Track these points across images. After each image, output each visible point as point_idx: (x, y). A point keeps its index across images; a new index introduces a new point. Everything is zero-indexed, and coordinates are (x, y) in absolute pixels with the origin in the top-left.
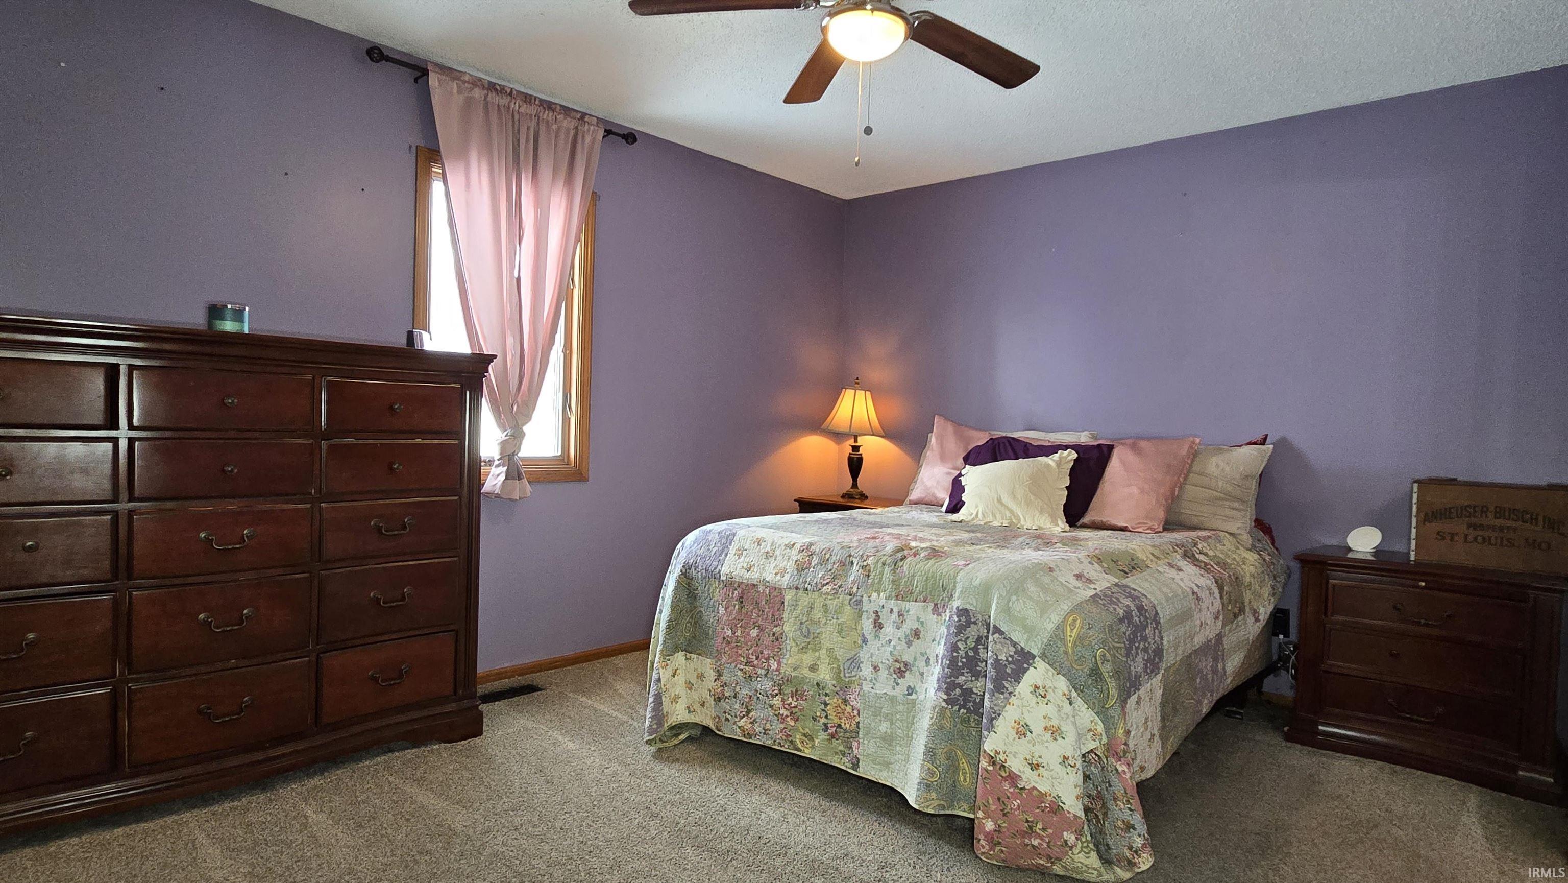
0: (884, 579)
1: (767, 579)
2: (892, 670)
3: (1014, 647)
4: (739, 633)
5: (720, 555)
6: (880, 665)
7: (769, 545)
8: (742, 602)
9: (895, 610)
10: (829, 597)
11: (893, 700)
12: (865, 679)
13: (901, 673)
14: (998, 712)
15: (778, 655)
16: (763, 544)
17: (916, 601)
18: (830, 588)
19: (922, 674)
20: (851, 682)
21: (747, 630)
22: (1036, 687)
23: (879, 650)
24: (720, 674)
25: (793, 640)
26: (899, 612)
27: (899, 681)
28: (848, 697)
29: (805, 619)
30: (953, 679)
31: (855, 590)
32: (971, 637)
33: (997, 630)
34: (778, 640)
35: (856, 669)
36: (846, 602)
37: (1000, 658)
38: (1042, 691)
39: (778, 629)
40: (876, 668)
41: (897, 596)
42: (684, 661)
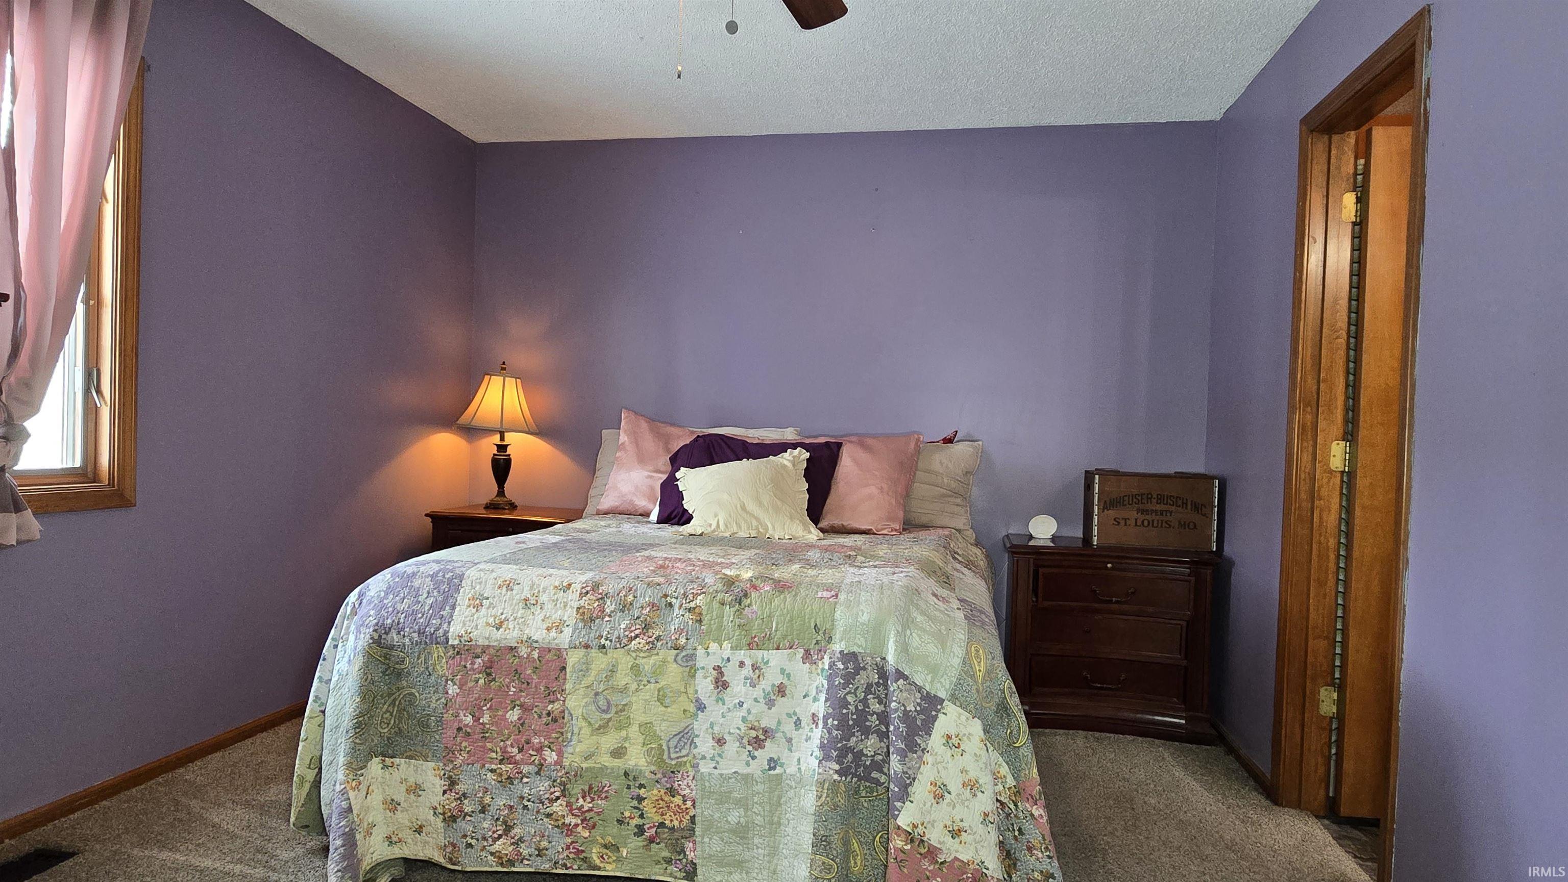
0: (725, 623)
1: (535, 638)
2: (745, 741)
3: (919, 692)
4: (485, 719)
5: (442, 608)
6: (727, 737)
7: (527, 588)
8: (489, 674)
9: (748, 662)
10: (642, 655)
11: (747, 779)
12: (704, 758)
13: (758, 743)
14: (912, 776)
15: (559, 745)
16: (516, 587)
17: (778, 648)
18: (643, 642)
19: (789, 740)
20: (680, 764)
21: (500, 713)
22: (949, 737)
23: (723, 717)
24: (452, 783)
25: (584, 719)
26: (753, 665)
27: (756, 753)
28: (676, 785)
29: (602, 687)
30: (844, 742)
31: (683, 641)
32: (861, 687)
33: (900, 675)
34: (556, 721)
35: (687, 747)
36: (671, 659)
37: (908, 709)
38: (955, 741)
39: (557, 705)
40: (720, 742)
41: (749, 645)
42: (381, 771)
